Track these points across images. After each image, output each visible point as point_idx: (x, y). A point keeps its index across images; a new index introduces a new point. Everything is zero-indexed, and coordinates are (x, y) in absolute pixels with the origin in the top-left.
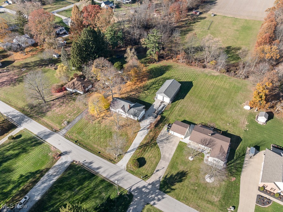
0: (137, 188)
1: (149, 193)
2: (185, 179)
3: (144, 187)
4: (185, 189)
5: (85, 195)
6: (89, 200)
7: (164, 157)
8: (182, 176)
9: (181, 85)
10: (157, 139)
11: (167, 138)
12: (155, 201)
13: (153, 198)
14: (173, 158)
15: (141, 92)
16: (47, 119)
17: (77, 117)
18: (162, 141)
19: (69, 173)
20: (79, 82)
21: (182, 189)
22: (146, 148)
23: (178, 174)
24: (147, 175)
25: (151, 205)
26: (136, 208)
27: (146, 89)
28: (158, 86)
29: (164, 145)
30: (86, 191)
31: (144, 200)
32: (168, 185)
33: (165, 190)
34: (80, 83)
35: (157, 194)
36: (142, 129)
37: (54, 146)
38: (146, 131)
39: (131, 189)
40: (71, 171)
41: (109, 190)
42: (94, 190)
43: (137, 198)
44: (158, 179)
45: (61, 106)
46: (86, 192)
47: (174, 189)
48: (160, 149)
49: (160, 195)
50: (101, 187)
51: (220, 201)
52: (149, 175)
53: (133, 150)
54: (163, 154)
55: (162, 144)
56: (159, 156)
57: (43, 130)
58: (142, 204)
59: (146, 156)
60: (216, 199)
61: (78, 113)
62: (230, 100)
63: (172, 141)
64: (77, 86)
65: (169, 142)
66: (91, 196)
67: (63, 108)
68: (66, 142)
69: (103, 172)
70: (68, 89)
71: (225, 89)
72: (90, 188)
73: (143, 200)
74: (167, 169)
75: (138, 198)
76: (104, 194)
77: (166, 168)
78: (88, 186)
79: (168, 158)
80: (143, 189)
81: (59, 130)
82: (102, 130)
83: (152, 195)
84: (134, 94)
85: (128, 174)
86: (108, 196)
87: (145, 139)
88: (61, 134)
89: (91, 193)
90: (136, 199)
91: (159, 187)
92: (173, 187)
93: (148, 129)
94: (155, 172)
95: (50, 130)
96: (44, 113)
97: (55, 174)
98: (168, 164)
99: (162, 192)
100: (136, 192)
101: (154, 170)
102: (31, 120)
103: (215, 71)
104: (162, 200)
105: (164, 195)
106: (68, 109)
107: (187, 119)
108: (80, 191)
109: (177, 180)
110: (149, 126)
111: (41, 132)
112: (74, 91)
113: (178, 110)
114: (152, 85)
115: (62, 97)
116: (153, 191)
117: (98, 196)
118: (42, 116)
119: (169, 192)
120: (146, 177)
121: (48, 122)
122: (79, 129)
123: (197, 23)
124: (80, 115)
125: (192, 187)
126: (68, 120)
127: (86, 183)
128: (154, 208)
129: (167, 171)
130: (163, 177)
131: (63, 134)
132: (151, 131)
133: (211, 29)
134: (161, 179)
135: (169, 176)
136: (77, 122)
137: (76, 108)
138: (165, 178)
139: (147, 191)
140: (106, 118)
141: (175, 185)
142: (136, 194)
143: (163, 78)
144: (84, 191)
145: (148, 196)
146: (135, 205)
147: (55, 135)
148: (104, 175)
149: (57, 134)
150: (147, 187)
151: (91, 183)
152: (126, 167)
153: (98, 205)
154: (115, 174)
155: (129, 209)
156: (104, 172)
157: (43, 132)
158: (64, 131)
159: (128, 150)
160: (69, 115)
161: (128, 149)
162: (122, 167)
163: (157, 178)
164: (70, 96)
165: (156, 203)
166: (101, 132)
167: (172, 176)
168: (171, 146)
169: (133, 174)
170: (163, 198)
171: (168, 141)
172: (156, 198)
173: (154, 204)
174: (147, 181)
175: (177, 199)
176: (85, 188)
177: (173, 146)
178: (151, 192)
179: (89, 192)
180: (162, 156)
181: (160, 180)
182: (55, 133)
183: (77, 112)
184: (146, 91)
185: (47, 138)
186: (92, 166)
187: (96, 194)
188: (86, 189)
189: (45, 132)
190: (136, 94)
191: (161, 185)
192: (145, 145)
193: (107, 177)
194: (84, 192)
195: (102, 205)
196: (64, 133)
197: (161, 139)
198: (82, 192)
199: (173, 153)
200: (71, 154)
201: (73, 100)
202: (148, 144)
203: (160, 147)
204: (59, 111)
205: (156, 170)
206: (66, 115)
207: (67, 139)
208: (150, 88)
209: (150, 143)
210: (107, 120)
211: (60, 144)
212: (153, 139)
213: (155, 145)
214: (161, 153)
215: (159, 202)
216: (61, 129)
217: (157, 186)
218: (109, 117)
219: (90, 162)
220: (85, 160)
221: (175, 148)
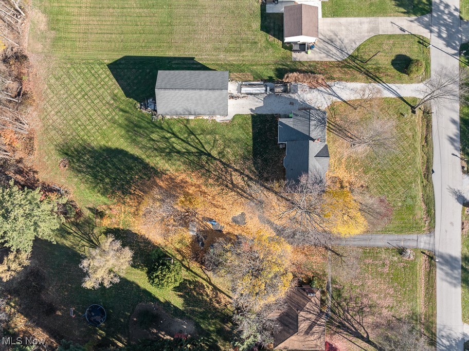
0: (448, 45)
1: (446, 25)
3: (440, 36)
7: (372, 30)
9: (159, 72)
10: (339, 60)
11: (329, 42)
12: (452, 11)
13: (449, 16)
14: (366, 16)
15: (223, 164)
16: (418, 300)
17: (378, 247)
18: (341, 50)
22: (372, 69)
24: (419, 42)
25: (460, 12)
27: (204, 157)
28: (176, 136)
29: (346, 41)
31: (458, 26)
32: (417, 4)
33: (427, 5)
35: (439, 13)
36: (335, 98)
37: (460, 230)
38: (337, 87)
39: (455, 54)
43: (461, 39)
44: (415, 22)
45: (370, 307)
48: (358, 44)
49: (439, 7)
52: (417, 39)
53: (389, 89)
54: (366, 34)
55: (347, 46)
56: (377, 40)
57: (445, 284)
58: (465, 26)
59: (384, 60)
61: (369, 252)
63: (332, 31)
64: (310, 316)
65: (337, 36)
67: (375, 297)
73: (460, 28)
74: (391, 16)
75: (460, 36)
77: (390, 19)
79: (370, 22)
80: (444, 35)
81: (426, 252)
83: (445, 20)
84: (242, 174)
85: (435, 71)
87: (354, 80)
88: (432, 242)
90: (464, 38)
91: (428, 15)
93: (329, 87)
94: (407, 33)
95: (438, 270)
98: (380, 19)
99: (433, 8)
100: (454, 45)
101: (403, 35)
102: (441, 330)
104: (445, 3)
105: (435, 2)
106: (370, 282)
107: (257, 24)
110: (322, 88)
111: (450, 283)
114: (178, 152)
115: (347, 329)
116: (438, 22)
118: (416, 320)
120: (423, 42)
121: (423, 292)
124: (369, 246)
126: (396, 258)
128: (461, 7)
129: (395, 14)
130: (409, 16)
131: (430, 236)
132: (331, 78)
134: (413, 17)
135: (402, 10)
136: (389, 235)
137: (358, 271)
138: (408, 13)
139: (443, 28)
140: (347, 184)
142: (457, 43)
143: (134, 141)
145: (451, 24)
147: (441, 250)
148: (457, 106)
149: (437, 248)
150: (437, 33)
152: (424, 82)
157: (449, 279)
158: (424, 242)
159: (392, 96)
160: (383, 265)
161: (391, 98)
163: (416, 24)
164: (335, 313)
165: (454, 8)
167: (399, 5)
168: (343, 27)
169: (430, 64)
171: (335, 37)
172: (446, 12)
173: (456, 10)
174: (429, 37)
178: (442, 22)
180: (372, 34)
181: (416, 20)
182: (437, 253)
183: (367, 257)
184: (214, 153)
185: (455, 259)
186: (455, 136)
189: (447, 274)
190: (236, 170)
191: (423, 14)
192: (367, 74)
196: (425, 238)
197: (338, 53)
199: (357, 19)
200: (457, 188)
201: (339, 295)
202: (362, 69)
203: (355, 46)
204: (385, 297)
205: (403, 33)
206: (388, 273)
207: (434, 222)
208: (194, 150)
209: (357, 67)
210: (353, 180)
211: (452, 223)
212: (346, 66)
213: (357, 56)
214: (367, 38)
215: (450, 4)
216: (422, 252)
217: (427, 19)
218: (341, 182)
219: (451, 142)
220: (453, 154)
221: (343, 20)
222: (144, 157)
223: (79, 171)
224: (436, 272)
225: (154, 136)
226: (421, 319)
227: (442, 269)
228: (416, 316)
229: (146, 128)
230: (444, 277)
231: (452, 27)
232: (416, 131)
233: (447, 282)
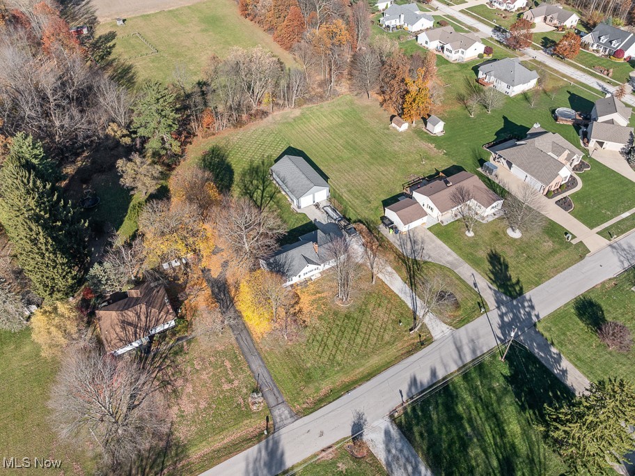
0: (501, 328)
1: (515, 316)
2: (504, 260)
3: (501, 317)
4: (523, 268)
5: (488, 419)
6: (502, 414)
7: (451, 264)
8: (494, 258)
10: (405, 254)
11: (413, 241)
12: (533, 314)
13: (526, 314)
14: (459, 255)
16: (204, 443)
17: (249, 367)
18: (414, 252)
19: (421, 435)
20: (138, 307)
21: (520, 271)
22: (420, 279)
23: (491, 263)
24: (479, 303)
25: (539, 321)
26: (538, 344)
28: (263, 192)
29: (424, 251)
30: (478, 414)
31: (526, 327)
32: (508, 285)
33: (517, 293)
34: (144, 307)
35: (520, 305)
36: (369, 264)
37: (322, 448)
38: (380, 260)
39: (499, 338)
40: (415, 429)
41: (490, 373)
42: (480, 397)
43: (519, 336)
44: (493, 291)
45: (174, 391)
46: (482, 414)
47: (518, 282)
48: (430, 260)
49: (524, 301)
50: (479, 383)
51: (554, 242)
52: (479, 300)
53: (414, 300)
54: (444, 262)
55: (421, 254)
56: (447, 270)
57: (242, 465)
58: (532, 332)
59: (437, 284)
60: (550, 243)
61: (239, 361)
63: (422, 238)
66: (493, 409)
67: (189, 389)
68: (324, 416)
69: (445, 368)
72: (475, 403)
73: (526, 329)
74: (477, 271)
76: (496, 385)
77: (474, 271)
78: (468, 407)
79: (456, 259)
80: (506, 320)
81: (271, 422)
82: (329, 330)
83: (520, 313)
85: (466, 330)
86: (502, 379)
87: (397, 270)
88: (285, 422)
89: (486, 406)
90: (522, 339)
91: (508, 298)
92: (514, 280)
93: (375, 255)
94: (476, 290)
95: (256, 447)
96: (167, 447)
98: (466, 265)
99: (519, 298)
100: (507, 333)
101: (472, 288)
103: (287, 110)
104: (533, 304)
105: (525, 297)
106: (204, 376)
107: (384, 198)
108: (475, 424)
109: (503, 271)
110: (369, 252)
111: (247, 472)
113: (351, 196)
114: (251, 197)
116: (511, 309)
117: (496, 395)
118: (177, 455)
119: (521, 289)
120: (482, 305)
121: (217, 445)
122: (295, 376)
124: (245, 357)
125: (522, 259)
126: (245, 390)
127: (460, 409)
128: (545, 319)
129: (482, 273)
130: (491, 284)
131: (291, 417)
132: (383, 254)
134: (495, 287)
135: (492, 277)
136: (269, 372)
137: (212, 359)
138: (494, 282)
139: (511, 315)
140: (298, 308)
141: (510, 276)
143: (244, 175)
144: (478, 418)
145: (521, 319)
146: (532, 345)
147: (282, 437)
148: (453, 368)
149: (283, 431)
150: (503, 313)
151: (463, 399)
152: (447, 326)
153: (516, 402)
154: (459, 350)
155: (537, 355)
156: (445, 366)
157: (251, 466)
158: (281, 412)
159: (411, 307)
160: (231, 382)
161: (407, 306)
162: (445, 332)
163: (491, 293)
164: (154, 358)
165: (536, 313)
166: (334, 334)
167: (492, 272)
168: (433, 245)
169: (469, 322)
170: (530, 300)
171: (420, 243)
172: (527, 310)
173: (537, 316)
174: (491, 309)
175: (537, 286)
176: (470, 413)
177: (433, 242)
178: (515, 311)
179: (484, 409)
180: (448, 266)
181: (495, 290)
182: (276, 434)
183: (231, 360)
185: (282, 462)
186: (421, 383)
187: (491, 397)
188: (474, 413)
189: (256, 461)
191: (505, 294)
192: (410, 277)
193: (461, 364)
194: (481, 418)
195: (518, 395)
196: (286, 412)
197: (409, 251)
198: (479, 422)
199: (449, 250)
200: (368, 417)
201: (176, 353)
202: (412, 272)
203: (426, 259)
204: (193, 402)
205: (474, 287)
206: (223, 391)
207: (312, 413)
208: (259, 203)
209: (410, 268)
210: (305, 311)
211: (322, 434)
212: (404, 261)
213: (419, 264)
214: (441, 264)
215: (536, 308)
216: (267, 418)
217: (504, 298)
218: (297, 303)
219: (411, 382)
220: (401, 392)
221: (439, 242)
222: (235, 183)
223: (204, 160)
224: (251, 446)
225: (255, 182)
226: (181, 460)
227: (260, 451)
228: (182, 452)
229: (258, 176)
230: (251, 460)
231: (520, 321)
232: (396, 344)
233: (247, 466)
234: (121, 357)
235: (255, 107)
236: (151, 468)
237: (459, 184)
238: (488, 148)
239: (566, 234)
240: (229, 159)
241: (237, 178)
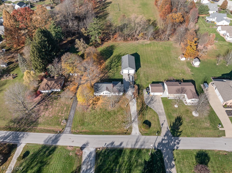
0: (159, 144)
1: (168, 143)
2: (182, 121)
3: (163, 140)
4: (188, 128)
5: (127, 169)
6: (133, 171)
7: (160, 113)
8: (179, 120)
9: (134, 57)
10: (145, 102)
11: (152, 99)
12: (176, 146)
13: (174, 144)
14: (165, 112)
15: (107, 73)
16: (43, 126)
17: (70, 112)
18: (149, 103)
19: (101, 160)
20: (52, 81)
21: (185, 128)
22: (143, 113)
23: (176, 120)
24: (158, 131)
25: (176, 149)
26: (168, 157)
27: (109, 69)
28: (116, 64)
29: (153, 105)
30: (125, 166)
31: (170, 149)
32: (176, 131)
33: (177, 135)
34: (54, 82)
35: (174, 140)
36: (130, 99)
37: (70, 145)
38: (134, 100)
39: (155, 147)
40: (101, 158)
41: (141, 156)
42: (130, 161)
43: (164, 150)
44: (167, 130)
45: (47, 108)
46: (126, 167)
47: (181, 132)
48: (153, 108)
49: (177, 140)
50: (134, 157)
51: (210, 125)
52: (159, 130)
53: (135, 118)
54: (157, 111)
55: (151, 105)
56: (156, 115)
57: (47, 137)
58: (170, 152)
59: (147, 118)
60: (208, 125)
61: (68, 109)
62: (169, 58)
63: (156, 100)
64: (52, 85)
65: (155, 102)
66: (132, 167)
67: (51, 110)
68: (78, 137)
69: (127, 145)
70: (42, 92)
71: (161, 51)
72: (127, 162)
73: (169, 149)
74: (167, 120)
75: (165, 149)
76: (140, 161)
77: (166, 120)
78: (124, 162)
79: (163, 113)
80: (164, 142)
81: (63, 130)
82: (100, 114)
83: (171, 143)
84: (103, 76)
85: (145, 137)
86: (143, 161)
87: (138, 106)
88: (67, 132)
89: (130, 165)
90: (164, 151)
91: (171, 135)
92: (180, 130)
93: (134, 98)
94: (161, 126)
96: (35, 122)
97: (89, 167)
98: (165, 116)
99: (176, 137)
100: (160, 146)
101: (160, 125)
102: (27, 134)
103: (146, 40)
104: (180, 142)
105: (179, 138)
106: (57, 109)
107: (154, 81)
108: (121, 168)
109: (178, 125)
110: (133, 96)
111: (46, 139)
112: (50, 91)
113: (143, 76)
114: (111, 64)
115: (41, 101)
116: (170, 140)
117: (137, 164)
118: (35, 125)
119: (180, 135)
120: (159, 133)
121: (46, 128)
122: (79, 121)
123: (108, 8)
124: (71, 109)
125: (190, 124)
126: (64, 118)
127: (120, 160)
128: (180, 150)
129: (169, 122)
130: (169, 127)
131: (69, 132)
132: (137, 99)
133: (121, 10)
134: (169, 129)
135: (172, 125)
136: (74, 116)
137: (62, 105)
138: (171, 127)
139: (167, 141)
140: (96, 103)
141: (180, 128)
142: (161, 148)
143: (115, 57)
144: (124, 167)
145: (170, 145)
146: (166, 156)
147: (62, 136)
148: (129, 147)
149: (64, 134)
151: (124, 158)
152: (140, 133)
153: (142, 170)
154: (137, 142)
155: (165, 160)
156: (127, 144)
157: (49, 138)
158: (68, 129)
159: (132, 120)
160: (62, 113)
162: (137, 134)
164: (49, 97)
165: (178, 146)
166: (100, 116)
167: (173, 123)
168: (159, 104)
169: (149, 135)
170: (180, 141)
171: (154, 101)
172: (175, 143)
173: (177, 148)
174: (161, 135)
175: (188, 137)
176: (122, 164)
177: (159, 102)
178: (170, 141)
179: (128, 165)
180: (158, 113)
181: (168, 130)
182: (61, 134)
184: (110, 71)
185: (57, 142)
186: (114, 145)
187: (134, 163)
188: (124, 165)
189: (51, 138)
190: (104, 75)
191: (172, 133)
192: (140, 110)
193: (133, 147)
194: (124, 168)
195: (145, 169)
196: (69, 130)
197: (148, 102)
198: (123, 168)
199: (163, 108)
200: (90, 145)
201: (55, 99)
202: (142, 109)
203: (152, 107)
204: (49, 114)
205: (161, 125)
206: (58, 115)
207: (75, 134)
208: (111, 67)
209: (143, 107)
210: (98, 105)
211: (73, 141)
212: (143, 104)
213: (148, 108)
214: (156, 111)
215: (179, 145)
216: (63, 128)
217: (170, 135)
218: (97, 101)
219: (111, 143)
220: (106, 144)
221: (162, 104)
222: (110, 58)
223: (107, 48)
224: (53, 133)
225: (116, 60)
226: (35, 127)
227: (54, 136)
228: (37, 125)
229: (118, 59)
230: (50, 137)
231: (168, 146)
232: (117, 129)
233: (48, 138)
234: (42, 93)
235: (136, 36)
236: (27, 124)
237: (183, 86)
238: (213, 78)
239: (220, 124)
240: (114, 50)
241: (112, 57)
